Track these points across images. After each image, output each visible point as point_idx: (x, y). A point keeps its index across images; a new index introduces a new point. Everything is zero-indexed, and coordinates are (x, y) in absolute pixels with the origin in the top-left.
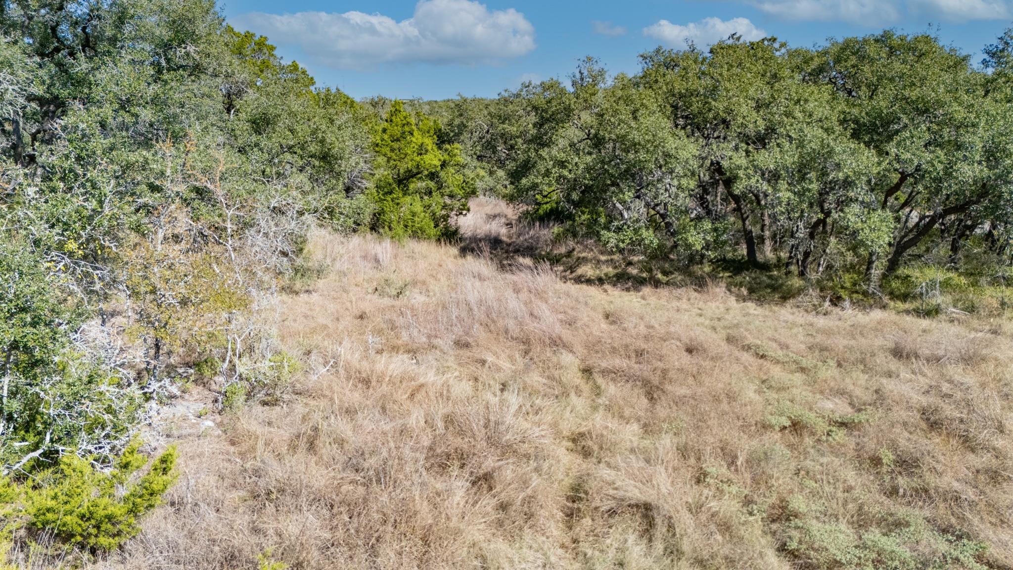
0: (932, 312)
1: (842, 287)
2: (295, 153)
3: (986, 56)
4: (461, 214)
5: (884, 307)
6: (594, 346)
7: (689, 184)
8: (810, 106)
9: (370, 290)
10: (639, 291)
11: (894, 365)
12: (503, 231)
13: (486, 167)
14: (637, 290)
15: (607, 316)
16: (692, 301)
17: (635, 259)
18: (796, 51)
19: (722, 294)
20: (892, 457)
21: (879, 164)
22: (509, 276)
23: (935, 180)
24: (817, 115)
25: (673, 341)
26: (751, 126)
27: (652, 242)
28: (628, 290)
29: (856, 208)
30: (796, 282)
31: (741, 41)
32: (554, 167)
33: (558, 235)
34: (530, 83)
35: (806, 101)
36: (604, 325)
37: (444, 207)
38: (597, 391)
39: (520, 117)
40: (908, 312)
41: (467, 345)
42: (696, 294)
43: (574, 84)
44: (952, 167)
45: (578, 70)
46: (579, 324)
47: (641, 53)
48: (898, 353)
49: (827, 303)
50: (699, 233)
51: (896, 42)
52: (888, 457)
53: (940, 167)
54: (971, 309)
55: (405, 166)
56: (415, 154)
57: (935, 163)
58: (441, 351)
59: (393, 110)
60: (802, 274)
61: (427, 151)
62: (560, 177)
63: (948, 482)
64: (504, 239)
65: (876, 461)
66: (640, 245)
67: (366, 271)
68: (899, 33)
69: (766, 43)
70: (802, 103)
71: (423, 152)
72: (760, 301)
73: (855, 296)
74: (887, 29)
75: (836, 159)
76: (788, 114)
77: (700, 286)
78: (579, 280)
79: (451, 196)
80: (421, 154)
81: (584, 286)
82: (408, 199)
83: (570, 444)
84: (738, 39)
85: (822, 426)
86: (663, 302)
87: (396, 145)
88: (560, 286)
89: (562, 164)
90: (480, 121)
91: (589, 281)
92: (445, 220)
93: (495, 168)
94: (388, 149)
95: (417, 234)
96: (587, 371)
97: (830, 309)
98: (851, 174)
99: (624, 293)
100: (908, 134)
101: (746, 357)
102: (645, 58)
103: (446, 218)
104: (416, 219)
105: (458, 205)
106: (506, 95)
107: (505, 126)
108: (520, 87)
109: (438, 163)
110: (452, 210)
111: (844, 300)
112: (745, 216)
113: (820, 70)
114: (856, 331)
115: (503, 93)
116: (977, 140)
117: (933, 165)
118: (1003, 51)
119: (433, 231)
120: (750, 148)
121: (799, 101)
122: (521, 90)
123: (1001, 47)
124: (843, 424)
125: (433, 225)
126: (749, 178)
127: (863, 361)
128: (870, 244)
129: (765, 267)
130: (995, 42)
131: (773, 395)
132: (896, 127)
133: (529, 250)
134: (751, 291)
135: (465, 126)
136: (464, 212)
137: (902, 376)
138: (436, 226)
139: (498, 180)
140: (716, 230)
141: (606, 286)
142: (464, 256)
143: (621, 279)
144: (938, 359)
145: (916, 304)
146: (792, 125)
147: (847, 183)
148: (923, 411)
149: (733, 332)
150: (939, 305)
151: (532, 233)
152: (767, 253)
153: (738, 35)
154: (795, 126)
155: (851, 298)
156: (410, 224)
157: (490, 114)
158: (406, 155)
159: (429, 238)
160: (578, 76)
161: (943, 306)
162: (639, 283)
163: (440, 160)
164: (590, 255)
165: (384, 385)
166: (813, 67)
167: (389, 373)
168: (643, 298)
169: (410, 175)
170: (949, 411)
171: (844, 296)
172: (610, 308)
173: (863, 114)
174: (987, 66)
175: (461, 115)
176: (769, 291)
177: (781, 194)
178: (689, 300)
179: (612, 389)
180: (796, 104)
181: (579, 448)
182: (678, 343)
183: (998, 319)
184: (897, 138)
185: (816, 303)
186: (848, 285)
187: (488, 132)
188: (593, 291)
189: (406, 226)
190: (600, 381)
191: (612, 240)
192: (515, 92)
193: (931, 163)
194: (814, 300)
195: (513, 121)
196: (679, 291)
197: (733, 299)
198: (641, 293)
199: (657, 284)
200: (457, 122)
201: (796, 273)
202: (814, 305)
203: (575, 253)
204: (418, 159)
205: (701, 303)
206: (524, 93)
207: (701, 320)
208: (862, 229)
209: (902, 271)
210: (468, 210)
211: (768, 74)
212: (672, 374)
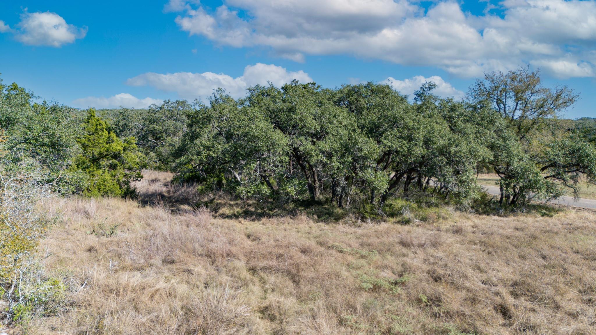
0: (407, 222)
1: (366, 212)
2: (30, 143)
3: (415, 96)
4: (137, 180)
5: (385, 221)
6: (249, 255)
7: (285, 159)
8: (340, 119)
9: (88, 232)
10: (260, 220)
11: (404, 250)
12: (164, 189)
13: (142, 150)
14: (259, 220)
15: (249, 237)
16: (290, 224)
17: (251, 202)
18: (326, 90)
19: (305, 219)
20: (426, 298)
21: (379, 148)
22: (178, 216)
23: (404, 156)
24: (344, 123)
25: (293, 247)
26: (313, 128)
27: (266, 192)
28: (253, 220)
29: (369, 170)
30: (339, 211)
31: (298, 83)
32: (204, 150)
33: (202, 190)
34: (169, 101)
35: (339, 116)
36: (249, 242)
37: (126, 175)
38: (263, 282)
39: (164, 121)
40: (395, 223)
41: (173, 262)
42: (292, 220)
43: (211, 102)
44: (410, 149)
45: (213, 95)
46: (236, 242)
47: (248, 88)
48: (403, 244)
49: (359, 221)
50: (292, 186)
51: (374, 88)
52: (424, 298)
53: (406, 149)
54: (424, 219)
55: (99, 150)
56: (105, 143)
57: (403, 147)
58: (157, 267)
59: (89, 115)
60: (340, 206)
61: (113, 141)
62: (208, 155)
63: (455, 306)
64: (166, 194)
65: (419, 301)
66: (259, 194)
67: (80, 220)
68: (375, 84)
69: (310, 85)
70: (336, 117)
71: (111, 142)
72: (326, 221)
73: (372, 216)
74: (369, 81)
75: (359, 145)
76: (331, 122)
77: (293, 215)
78: (224, 216)
79: (130, 169)
80: (109, 143)
81: (227, 220)
82: (100, 172)
83: (261, 315)
84: (297, 82)
85: (387, 286)
86: (275, 226)
87: (92, 138)
88: (213, 220)
89: (208, 148)
90: (137, 123)
91: (229, 217)
92: (127, 184)
93: (149, 151)
94: (87, 140)
95: (106, 194)
96: (253, 270)
97: (361, 223)
98: (367, 153)
99: (252, 222)
100: (389, 133)
101: (334, 252)
102: (250, 90)
103: (127, 183)
104: (106, 183)
105: (134, 174)
106: (154, 107)
107: (155, 126)
108: (162, 103)
109: (121, 149)
110: (130, 177)
111: (368, 219)
112: (308, 176)
113: (340, 100)
114: (378, 235)
115: (152, 106)
116: (420, 135)
117: (402, 148)
118: (423, 93)
119: (119, 192)
120: (315, 140)
121: (335, 116)
122: (164, 105)
123: (422, 92)
124: (396, 284)
125: (119, 188)
126: (317, 156)
127: (389, 250)
128: (379, 188)
129: (319, 203)
130: (419, 90)
131: (355, 273)
132: (381, 130)
133: (185, 201)
134: (319, 217)
135: (127, 126)
136: (139, 179)
137: (409, 255)
138: (121, 188)
139: (151, 159)
140: (300, 184)
141: (240, 219)
142: (144, 207)
143: (247, 214)
144: (423, 246)
145: (398, 219)
146: (332, 128)
147: (365, 158)
148: (428, 272)
149: (321, 240)
150: (409, 218)
151: (183, 190)
152: (319, 196)
153: (296, 80)
154: (334, 129)
155: (370, 217)
156: (102, 187)
157: (143, 118)
158: (99, 143)
159: (117, 196)
160: (214, 99)
161: (411, 219)
162: (259, 216)
163: (122, 146)
164: (223, 202)
165: (129, 293)
166: (337, 98)
167: (131, 284)
168: (263, 224)
169: (101, 156)
170: (440, 271)
171: (367, 216)
172: (249, 231)
173: (367, 123)
174: (417, 101)
175: (124, 119)
176: (327, 216)
177: (333, 164)
178: (289, 224)
179: (272, 279)
180: (334, 117)
181: (267, 316)
182: (297, 249)
183: (437, 223)
184: (384, 135)
185: (354, 221)
186: (368, 210)
187: (142, 129)
188: (233, 222)
189: (99, 189)
190: (262, 274)
191: (243, 192)
192: (160, 106)
193: (401, 147)
194: (353, 219)
195: (160, 123)
196: (282, 219)
197: (311, 221)
198: (261, 222)
199: (269, 216)
200: (121, 123)
201: (336, 205)
202: (353, 222)
203: (215, 200)
204: (108, 146)
205: (296, 225)
206: (166, 107)
207: (299, 234)
208: (375, 181)
209: (389, 202)
210: (142, 177)
211: (317, 101)
212: (302, 266)
